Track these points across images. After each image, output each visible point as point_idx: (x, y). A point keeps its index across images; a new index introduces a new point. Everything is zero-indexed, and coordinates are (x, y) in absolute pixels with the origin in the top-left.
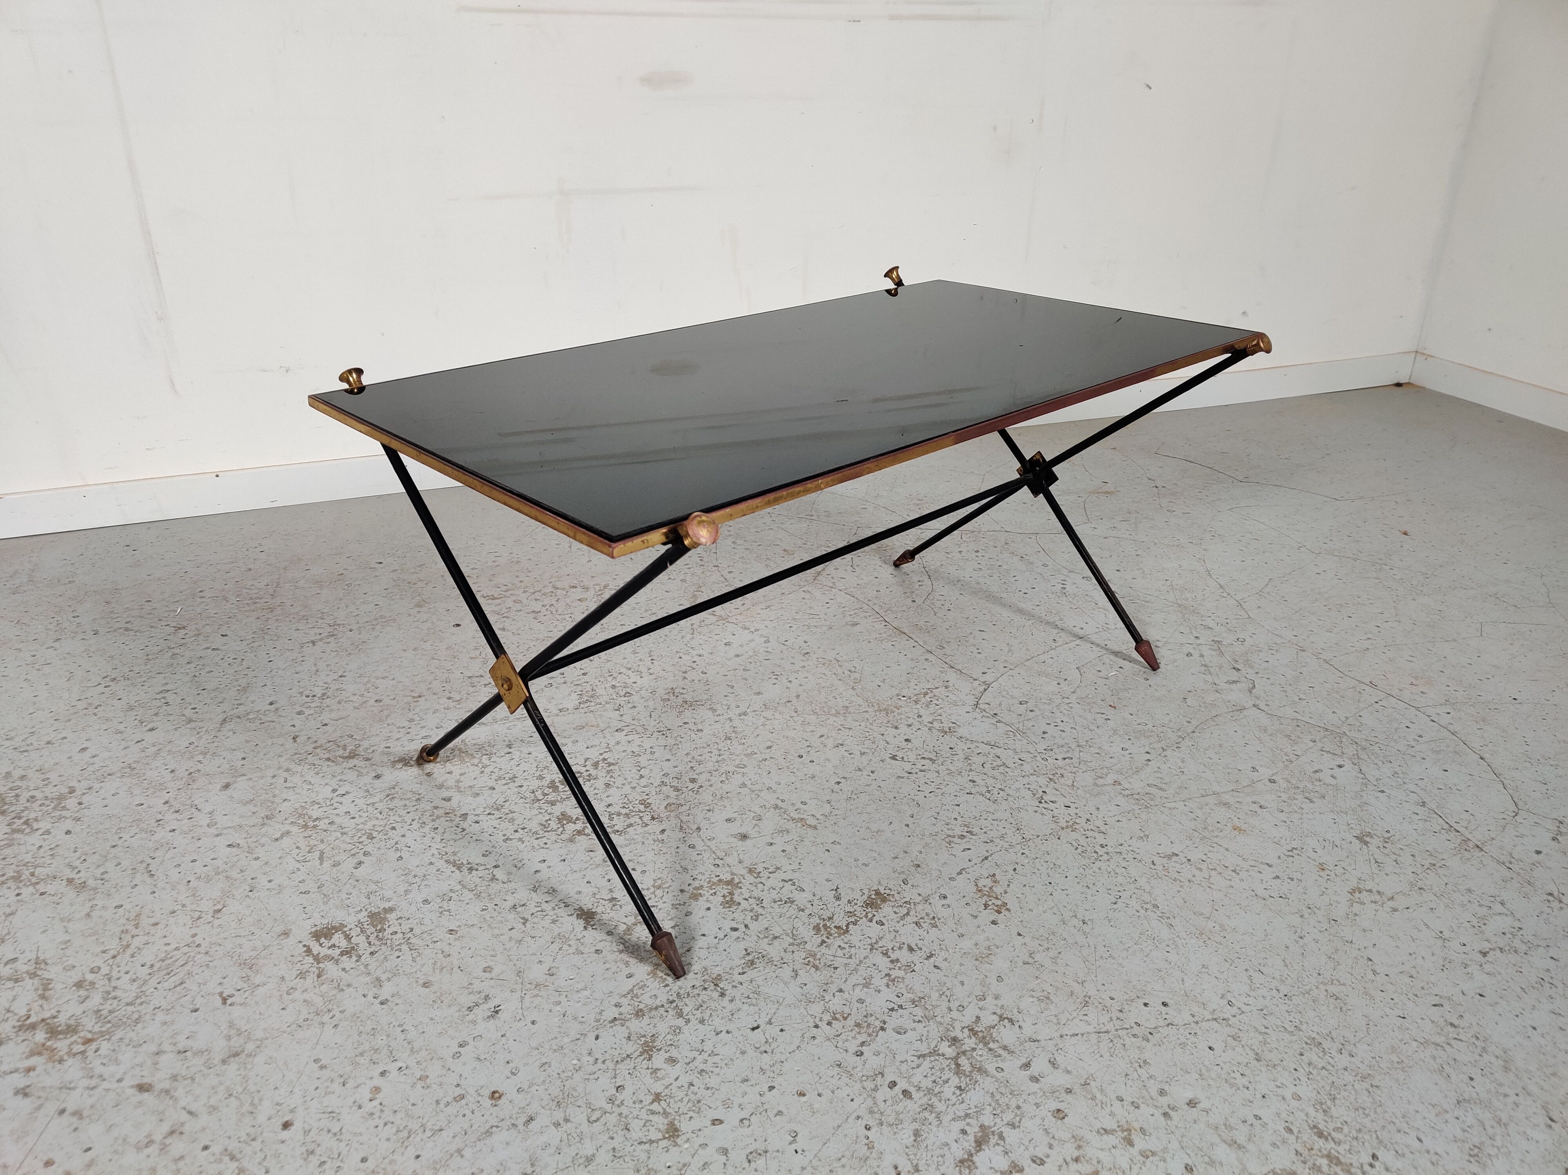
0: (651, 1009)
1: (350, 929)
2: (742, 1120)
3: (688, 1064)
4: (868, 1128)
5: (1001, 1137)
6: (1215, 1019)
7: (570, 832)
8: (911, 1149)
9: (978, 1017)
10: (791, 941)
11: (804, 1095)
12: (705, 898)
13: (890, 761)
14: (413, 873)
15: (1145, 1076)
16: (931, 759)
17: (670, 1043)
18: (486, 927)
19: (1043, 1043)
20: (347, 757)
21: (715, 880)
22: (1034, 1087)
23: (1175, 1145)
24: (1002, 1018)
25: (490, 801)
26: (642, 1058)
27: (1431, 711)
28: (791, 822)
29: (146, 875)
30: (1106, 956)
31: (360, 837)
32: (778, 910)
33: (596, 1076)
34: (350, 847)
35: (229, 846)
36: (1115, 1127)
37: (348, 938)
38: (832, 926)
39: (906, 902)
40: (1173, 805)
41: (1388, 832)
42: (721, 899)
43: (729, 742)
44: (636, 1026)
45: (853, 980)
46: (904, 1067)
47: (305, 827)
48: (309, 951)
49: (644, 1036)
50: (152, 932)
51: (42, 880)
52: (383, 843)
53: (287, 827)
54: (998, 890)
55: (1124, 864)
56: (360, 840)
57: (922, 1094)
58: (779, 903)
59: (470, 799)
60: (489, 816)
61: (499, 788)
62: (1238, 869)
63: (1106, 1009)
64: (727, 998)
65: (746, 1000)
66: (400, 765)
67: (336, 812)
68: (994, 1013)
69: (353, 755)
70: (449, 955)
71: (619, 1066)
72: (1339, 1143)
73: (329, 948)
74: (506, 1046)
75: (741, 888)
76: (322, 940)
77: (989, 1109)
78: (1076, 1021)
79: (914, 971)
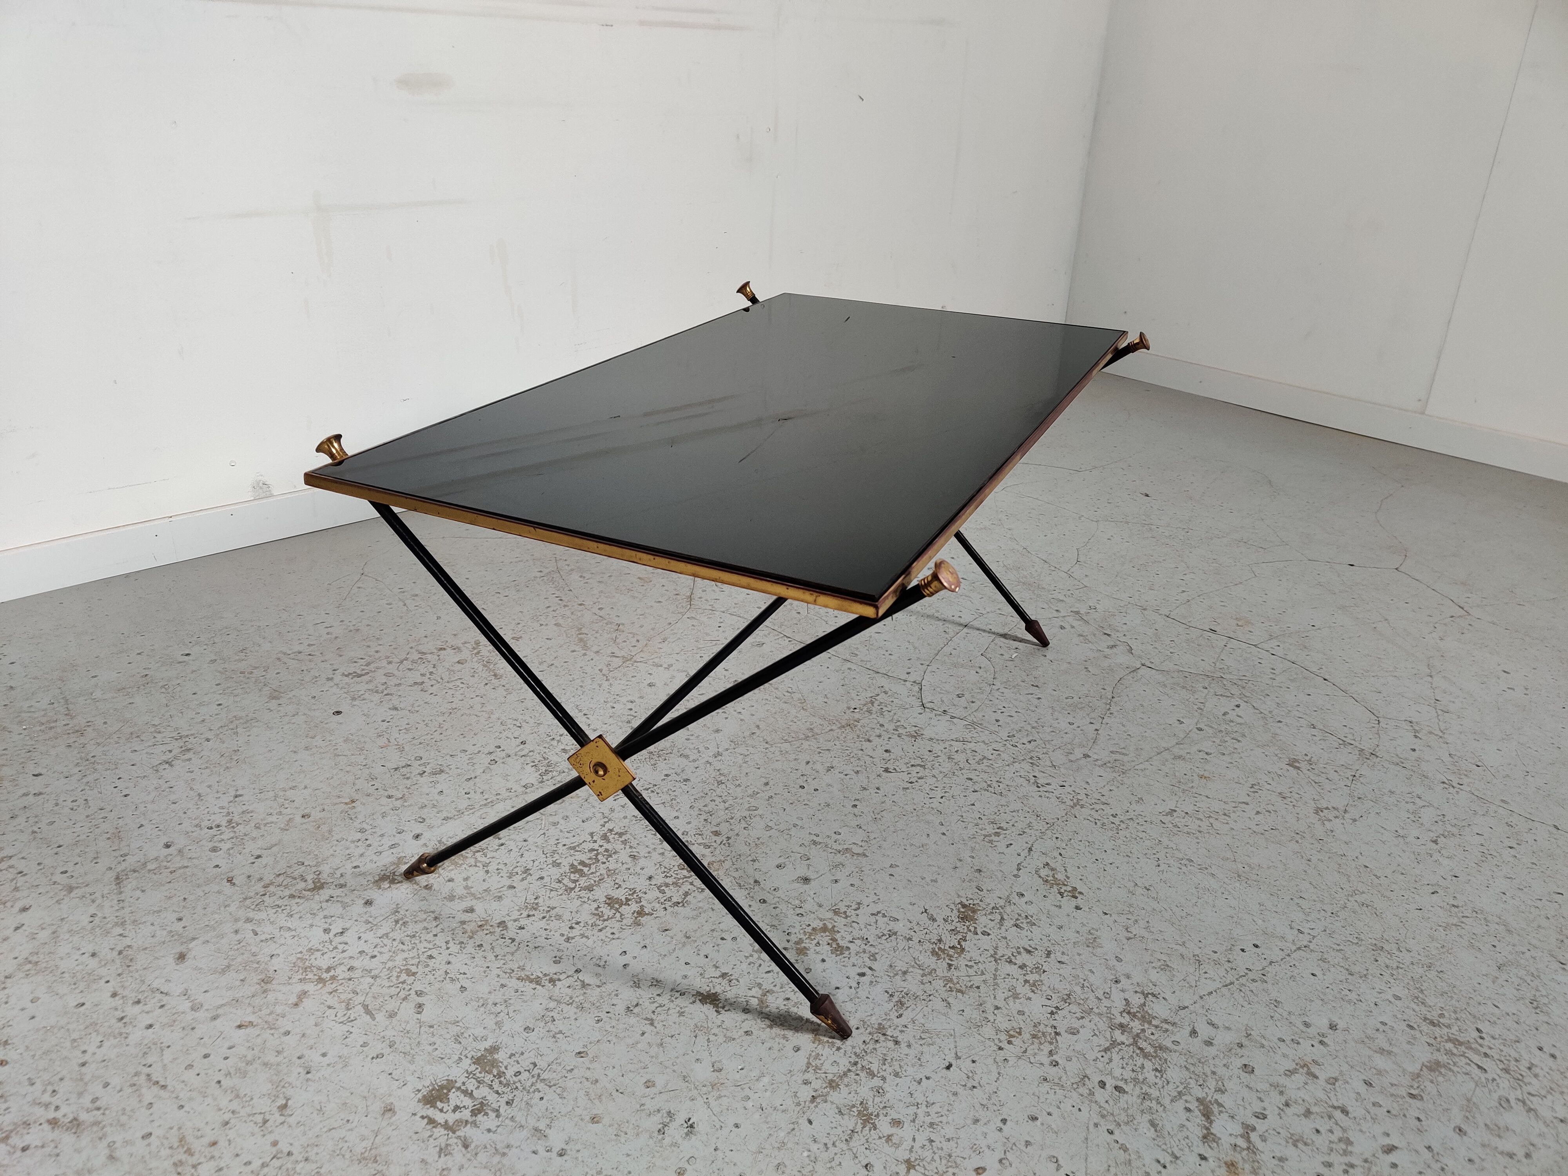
0: (841, 1077)
1: (464, 1083)
2: (1000, 1161)
3: (914, 1121)
4: (1111, 1132)
5: (1220, 1105)
6: (1299, 949)
7: (630, 915)
8: (1159, 1139)
9: (1126, 1000)
10: (921, 972)
11: (1037, 1119)
12: (812, 950)
13: (885, 774)
14: (490, 1002)
15: (1285, 1014)
16: (921, 766)
17: (882, 1105)
18: (615, 1040)
19: (1191, 1008)
20: (314, 889)
21: (809, 929)
22: (1212, 1051)
23: (1345, 1067)
24: (1146, 996)
25: (520, 901)
26: (867, 1128)
27: (1266, 646)
28: (839, 855)
29: (155, 1089)
30: (1184, 914)
31: (398, 977)
32: (888, 945)
33: (837, 1161)
34: (394, 991)
35: (239, 1027)
36: (1294, 1066)
37: (469, 1094)
38: (947, 947)
39: (993, 908)
40: (1141, 767)
41: (1306, 755)
42: (828, 948)
43: (723, 786)
44: (839, 1097)
45: (1001, 996)
46: (1100, 1065)
47: (321, 980)
48: (431, 1121)
49: (854, 1106)
50: (217, 1154)
51: (11, 1131)
52: (430, 976)
53: (299, 988)
54: (1060, 876)
55: (1141, 828)
56: (401, 980)
57: (1132, 1085)
58: (884, 938)
59: (495, 905)
60: (531, 919)
61: (520, 886)
62: (1226, 812)
63: (1217, 963)
64: (903, 1045)
65: (922, 1042)
66: (386, 885)
67: (345, 955)
68: (1136, 992)
69: (319, 886)
70: (597, 1081)
71: (852, 1144)
72: (1449, 1027)
73: (454, 1111)
74: (726, 1160)
75: (839, 932)
76: (439, 1105)
77: (1193, 1083)
78: (1203, 980)
79: (1044, 971)
